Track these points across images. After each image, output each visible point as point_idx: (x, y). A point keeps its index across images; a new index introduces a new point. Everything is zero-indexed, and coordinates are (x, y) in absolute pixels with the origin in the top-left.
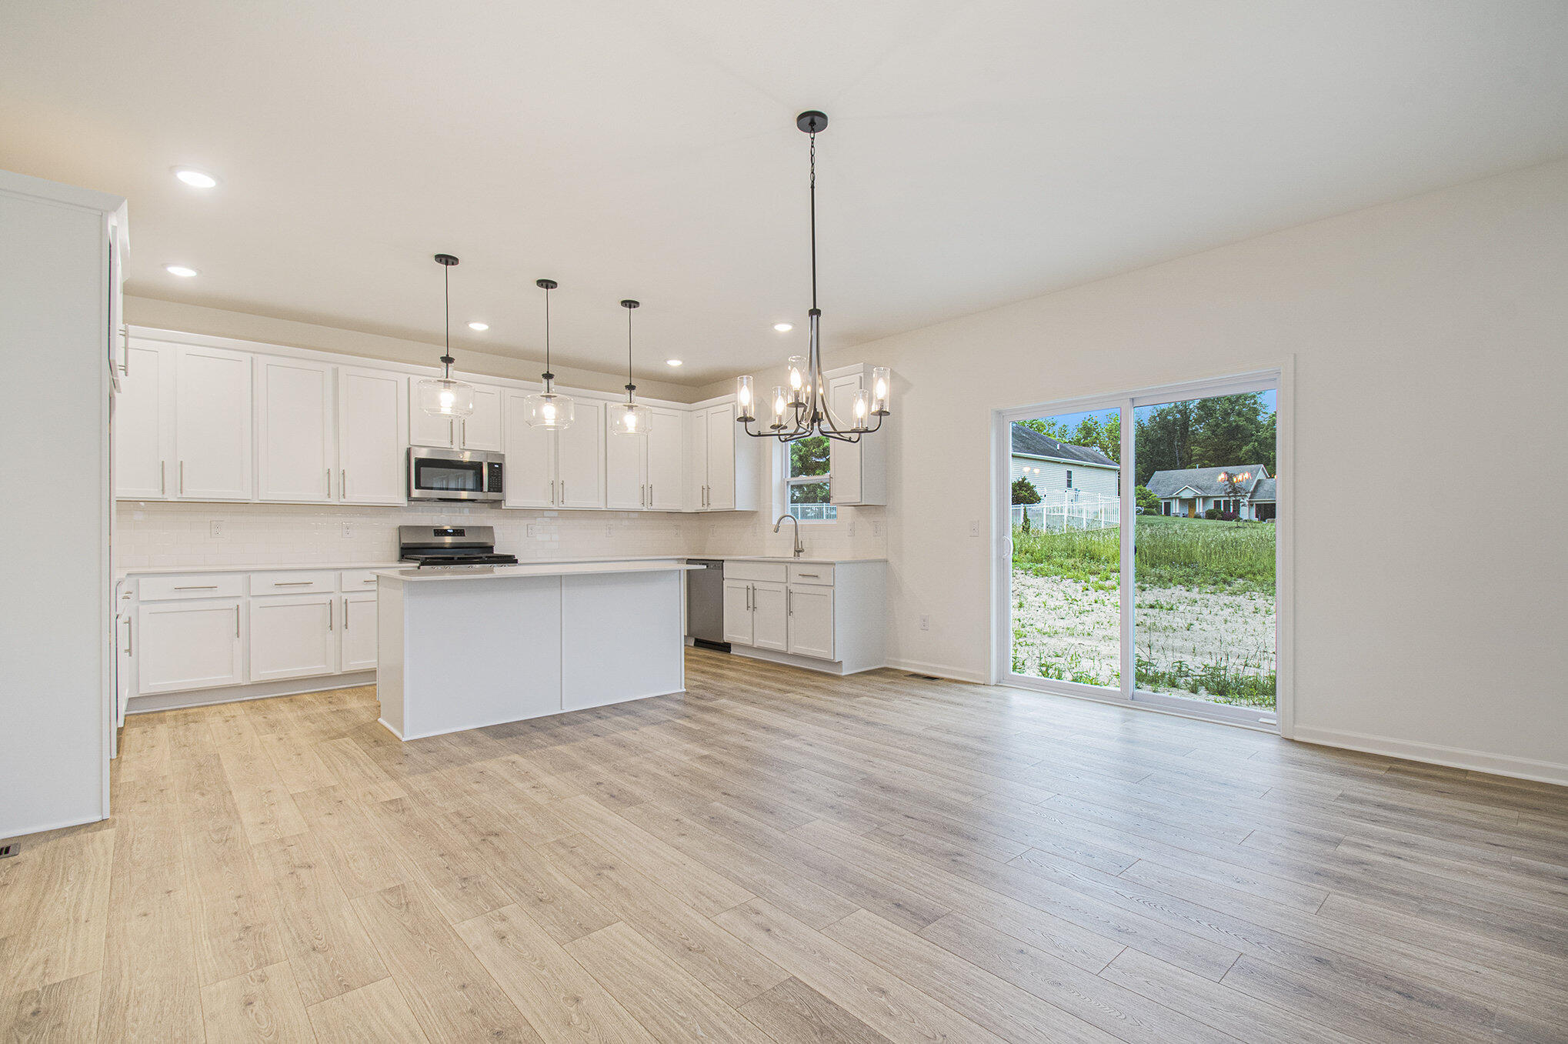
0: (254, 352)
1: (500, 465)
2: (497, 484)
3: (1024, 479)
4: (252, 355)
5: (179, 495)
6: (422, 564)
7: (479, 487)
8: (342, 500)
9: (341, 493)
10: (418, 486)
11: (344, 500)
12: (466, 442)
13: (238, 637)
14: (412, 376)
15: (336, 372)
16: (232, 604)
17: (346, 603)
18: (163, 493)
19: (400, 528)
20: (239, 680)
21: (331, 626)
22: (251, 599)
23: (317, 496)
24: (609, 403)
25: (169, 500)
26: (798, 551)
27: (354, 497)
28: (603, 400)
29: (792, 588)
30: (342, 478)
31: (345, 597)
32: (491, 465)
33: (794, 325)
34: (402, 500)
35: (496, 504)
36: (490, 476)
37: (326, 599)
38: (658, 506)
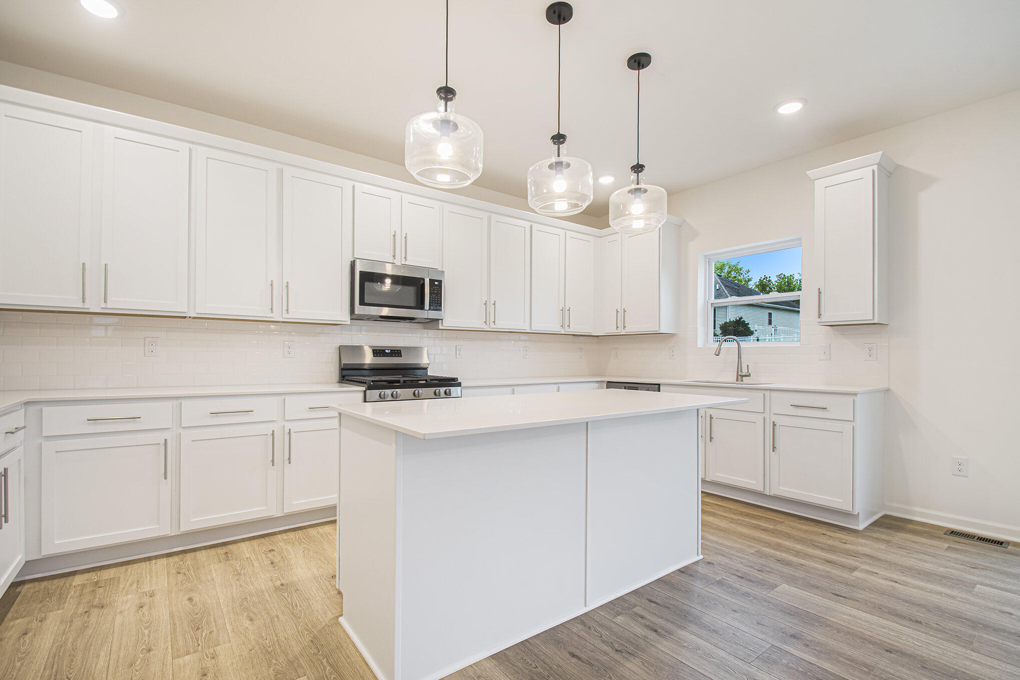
0: (193, 143)
1: (440, 282)
2: (437, 304)
3: (741, 318)
4: (191, 146)
5: (103, 305)
6: (370, 388)
7: (420, 305)
8: (285, 315)
9: (285, 308)
10: (362, 303)
11: (287, 316)
12: (408, 258)
13: (166, 478)
14: (357, 184)
15: (281, 172)
16: (159, 437)
17: (289, 433)
18: (83, 302)
19: (341, 348)
20: (166, 531)
21: (273, 461)
22: (182, 431)
23: (259, 311)
24: (534, 225)
25: (91, 311)
26: (740, 376)
27: (298, 313)
28: (529, 221)
29: (779, 420)
30: (285, 292)
31: (288, 426)
32: (432, 282)
33: (805, 101)
34: (345, 317)
35: (433, 323)
36: (431, 294)
37: (267, 429)
38: (575, 329)
